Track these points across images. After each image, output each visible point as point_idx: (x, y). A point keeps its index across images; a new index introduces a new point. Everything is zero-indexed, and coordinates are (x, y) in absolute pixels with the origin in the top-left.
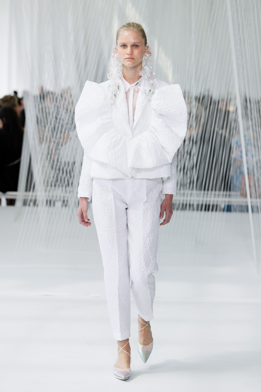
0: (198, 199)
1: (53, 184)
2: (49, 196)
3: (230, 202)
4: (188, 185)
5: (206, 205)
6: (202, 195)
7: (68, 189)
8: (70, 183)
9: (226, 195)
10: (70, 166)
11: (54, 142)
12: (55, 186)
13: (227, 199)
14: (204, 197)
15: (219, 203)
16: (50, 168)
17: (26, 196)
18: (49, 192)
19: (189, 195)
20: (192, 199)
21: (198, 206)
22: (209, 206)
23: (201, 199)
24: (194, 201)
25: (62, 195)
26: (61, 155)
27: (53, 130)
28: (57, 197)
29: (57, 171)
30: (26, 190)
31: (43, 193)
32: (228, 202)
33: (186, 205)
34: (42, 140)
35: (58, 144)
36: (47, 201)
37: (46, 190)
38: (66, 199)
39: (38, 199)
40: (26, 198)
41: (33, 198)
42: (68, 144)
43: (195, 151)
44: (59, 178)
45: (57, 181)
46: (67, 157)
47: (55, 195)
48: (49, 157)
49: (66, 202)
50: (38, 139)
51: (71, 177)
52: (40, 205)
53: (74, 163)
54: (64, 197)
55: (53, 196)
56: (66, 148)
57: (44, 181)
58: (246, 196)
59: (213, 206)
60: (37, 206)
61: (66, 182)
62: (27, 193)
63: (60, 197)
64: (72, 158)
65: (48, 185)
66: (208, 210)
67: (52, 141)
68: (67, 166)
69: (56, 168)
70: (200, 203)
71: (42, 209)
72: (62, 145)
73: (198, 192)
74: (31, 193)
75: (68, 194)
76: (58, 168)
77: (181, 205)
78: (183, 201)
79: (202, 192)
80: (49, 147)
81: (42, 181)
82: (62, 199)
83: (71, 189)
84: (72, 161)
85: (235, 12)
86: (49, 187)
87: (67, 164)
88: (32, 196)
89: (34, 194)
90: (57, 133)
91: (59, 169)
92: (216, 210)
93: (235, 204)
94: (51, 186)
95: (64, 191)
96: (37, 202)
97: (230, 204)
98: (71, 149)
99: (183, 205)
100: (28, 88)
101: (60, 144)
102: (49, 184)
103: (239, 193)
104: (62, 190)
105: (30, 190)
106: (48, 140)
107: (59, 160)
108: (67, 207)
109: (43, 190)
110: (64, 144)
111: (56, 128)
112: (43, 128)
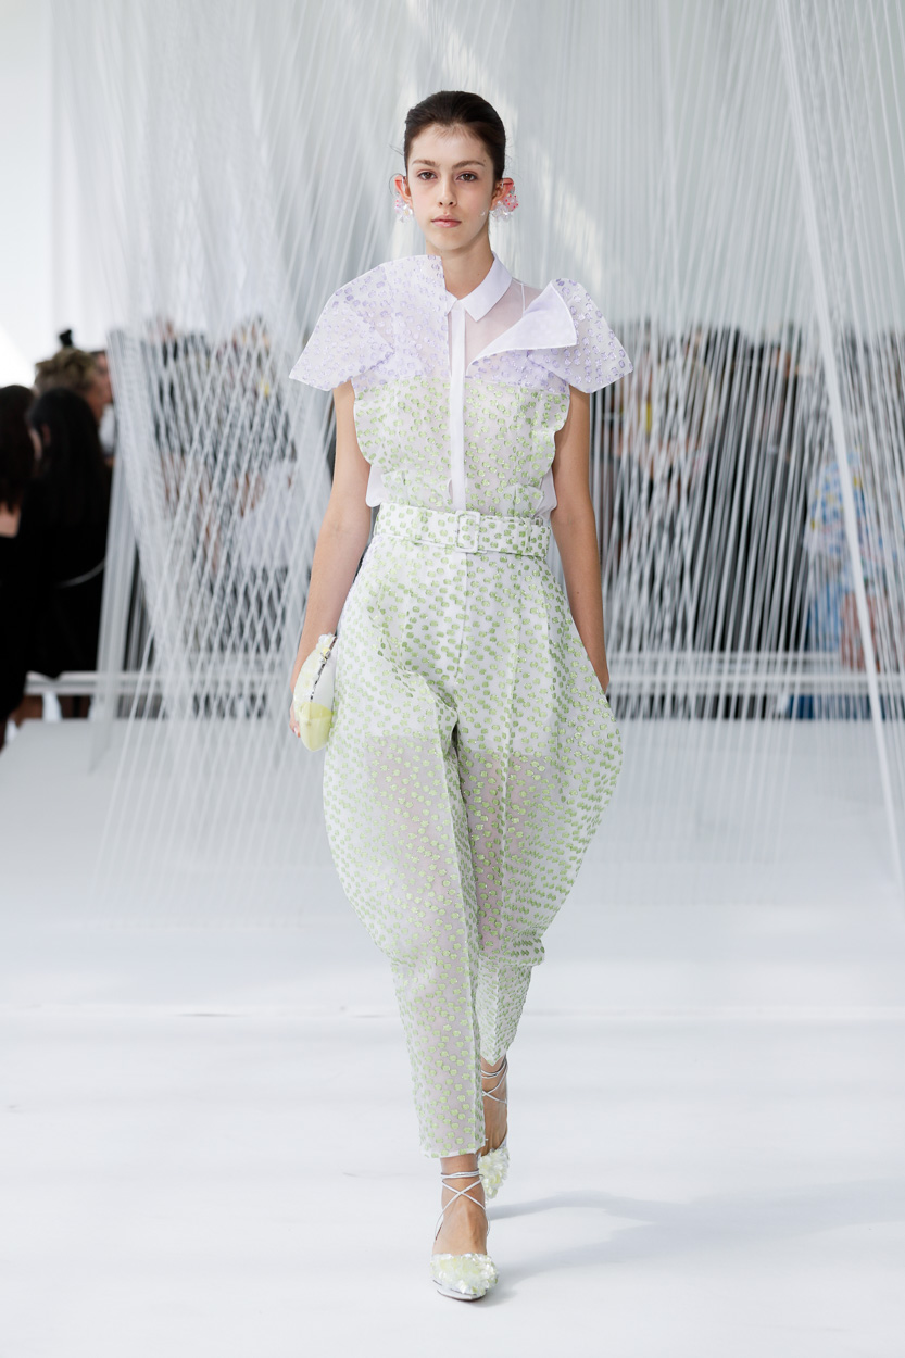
0: (701, 678)
1: (216, 646)
2: (203, 683)
3: (811, 685)
4: (667, 636)
5: (728, 699)
6: (714, 666)
7: (266, 659)
8: (273, 638)
9: (795, 663)
10: (271, 582)
11: (216, 502)
12: (222, 647)
13: (799, 678)
14: (720, 672)
15: (771, 692)
16: (204, 589)
17: (124, 684)
18: (203, 669)
19: (672, 667)
20: (682, 678)
21: (702, 700)
22: (739, 699)
23: (712, 678)
24: (687, 686)
25: (247, 680)
26: (240, 546)
27: (211, 460)
28: (228, 684)
29: (229, 598)
30: (125, 667)
31: (184, 675)
32: (803, 685)
33: (663, 699)
34: (173, 496)
35: (229, 507)
36: (196, 699)
37: (191, 664)
38: (259, 693)
39: (166, 693)
40: (128, 691)
41: (151, 692)
42: (261, 507)
43: (685, 519)
44: (235, 624)
45: (229, 631)
46: (260, 552)
47: (222, 679)
48: (199, 553)
49: (259, 702)
50: (163, 494)
51: (274, 617)
52: (173, 713)
53: (285, 571)
54: (252, 684)
55: (216, 684)
56: (254, 520)
57: (186, 634)
58: (861, 665)
59: (753, 699)
60: (165, 716)
61: (259, 636)
62: (129, 676)
63: (241, 684)
64: (277, 554)
65: (198, 649)
66: (737, 715)
67: (209, 499)
68: (259, 581)
69: (223, 589)
70: (711, 693)
71: (180, 725)
72: (242, 513)
73: (702, 656)
74: (142, 675)
75: (266, 676)
76: (229, 589)
77: (645, 702)
78: (653, 685)
79: (716, 654)
80: (198, 519)
81: (179, 635)
82: (246, 692)
83: (277, 659)
84: (277, 564)
85: (809, 53)
86: (203, 655)
87: (259, 574)
88: (147, 684)
89: (154, 677)
90: (224, 471)
91: (235, 591)
92: (763, 716)
93: (826, 692)
94: (210, 648)
95: (252, 664)
96: (164, 704)
97: (807, 692)
98: (271, 525)
99: (652, 699)
100: (121, 320)
101: (236, 508)
102: (203, 644)
103: (836, 656)
104: (247, 662)
105: (138, 666)
106: (196, 495)
107: (234, 563)
108: (265, 719)
109: (184, 664)
110: (247, 511)
111: (221, 456)
112: (177, 456)
